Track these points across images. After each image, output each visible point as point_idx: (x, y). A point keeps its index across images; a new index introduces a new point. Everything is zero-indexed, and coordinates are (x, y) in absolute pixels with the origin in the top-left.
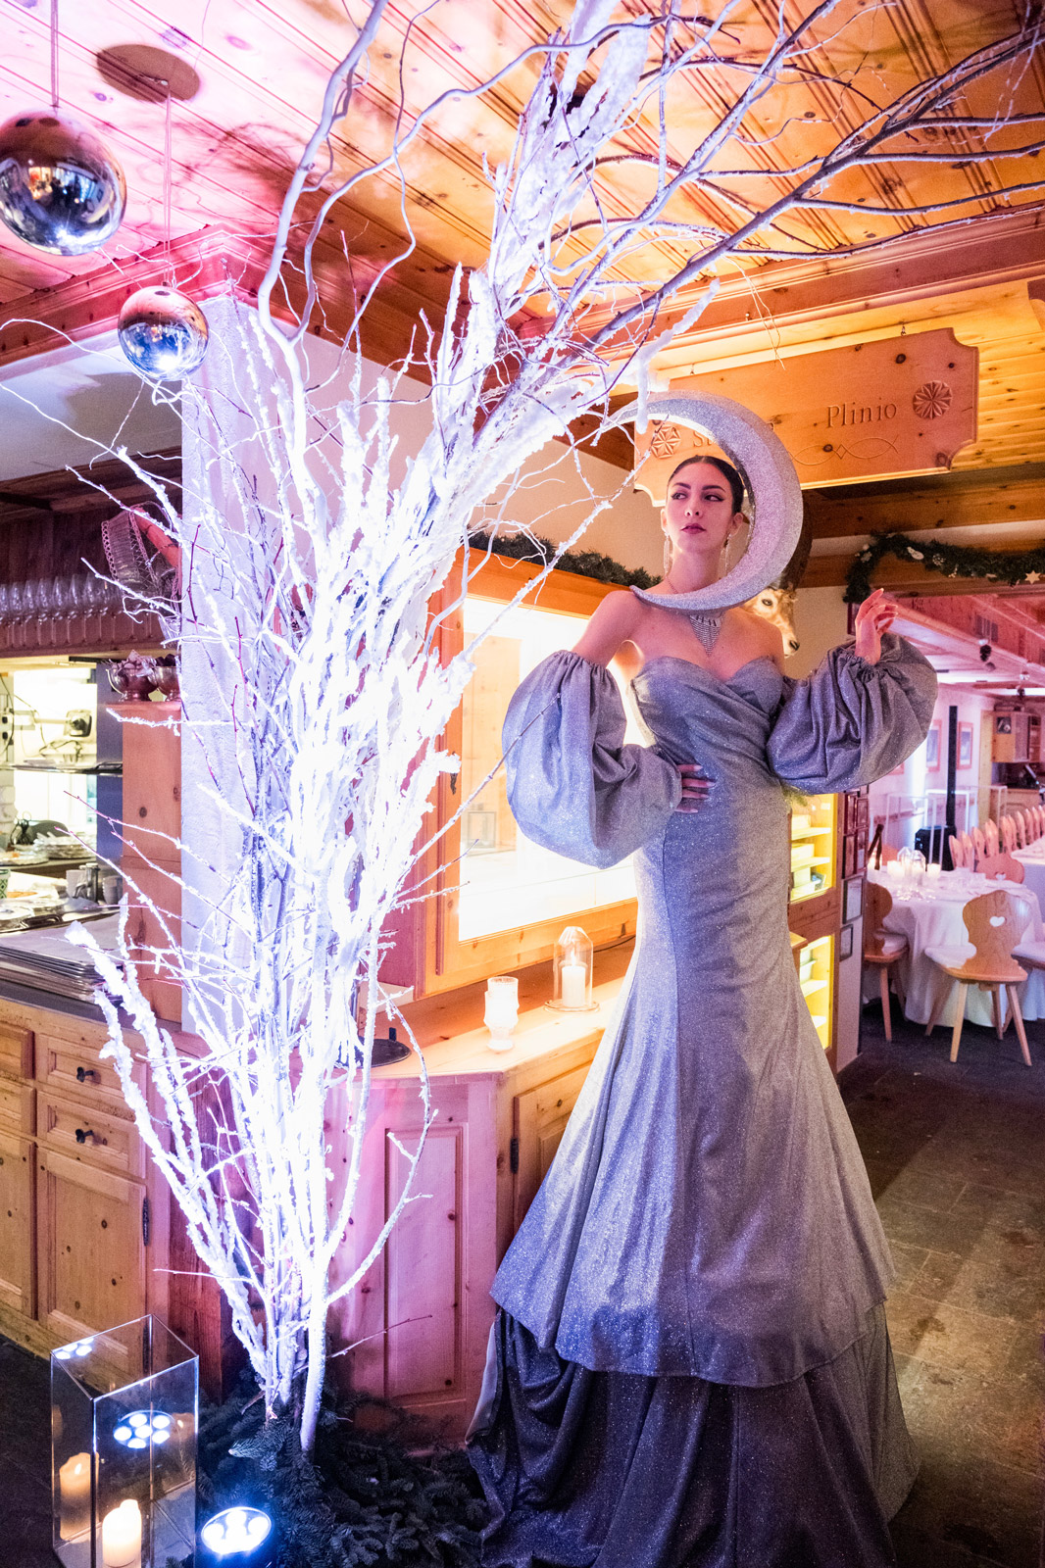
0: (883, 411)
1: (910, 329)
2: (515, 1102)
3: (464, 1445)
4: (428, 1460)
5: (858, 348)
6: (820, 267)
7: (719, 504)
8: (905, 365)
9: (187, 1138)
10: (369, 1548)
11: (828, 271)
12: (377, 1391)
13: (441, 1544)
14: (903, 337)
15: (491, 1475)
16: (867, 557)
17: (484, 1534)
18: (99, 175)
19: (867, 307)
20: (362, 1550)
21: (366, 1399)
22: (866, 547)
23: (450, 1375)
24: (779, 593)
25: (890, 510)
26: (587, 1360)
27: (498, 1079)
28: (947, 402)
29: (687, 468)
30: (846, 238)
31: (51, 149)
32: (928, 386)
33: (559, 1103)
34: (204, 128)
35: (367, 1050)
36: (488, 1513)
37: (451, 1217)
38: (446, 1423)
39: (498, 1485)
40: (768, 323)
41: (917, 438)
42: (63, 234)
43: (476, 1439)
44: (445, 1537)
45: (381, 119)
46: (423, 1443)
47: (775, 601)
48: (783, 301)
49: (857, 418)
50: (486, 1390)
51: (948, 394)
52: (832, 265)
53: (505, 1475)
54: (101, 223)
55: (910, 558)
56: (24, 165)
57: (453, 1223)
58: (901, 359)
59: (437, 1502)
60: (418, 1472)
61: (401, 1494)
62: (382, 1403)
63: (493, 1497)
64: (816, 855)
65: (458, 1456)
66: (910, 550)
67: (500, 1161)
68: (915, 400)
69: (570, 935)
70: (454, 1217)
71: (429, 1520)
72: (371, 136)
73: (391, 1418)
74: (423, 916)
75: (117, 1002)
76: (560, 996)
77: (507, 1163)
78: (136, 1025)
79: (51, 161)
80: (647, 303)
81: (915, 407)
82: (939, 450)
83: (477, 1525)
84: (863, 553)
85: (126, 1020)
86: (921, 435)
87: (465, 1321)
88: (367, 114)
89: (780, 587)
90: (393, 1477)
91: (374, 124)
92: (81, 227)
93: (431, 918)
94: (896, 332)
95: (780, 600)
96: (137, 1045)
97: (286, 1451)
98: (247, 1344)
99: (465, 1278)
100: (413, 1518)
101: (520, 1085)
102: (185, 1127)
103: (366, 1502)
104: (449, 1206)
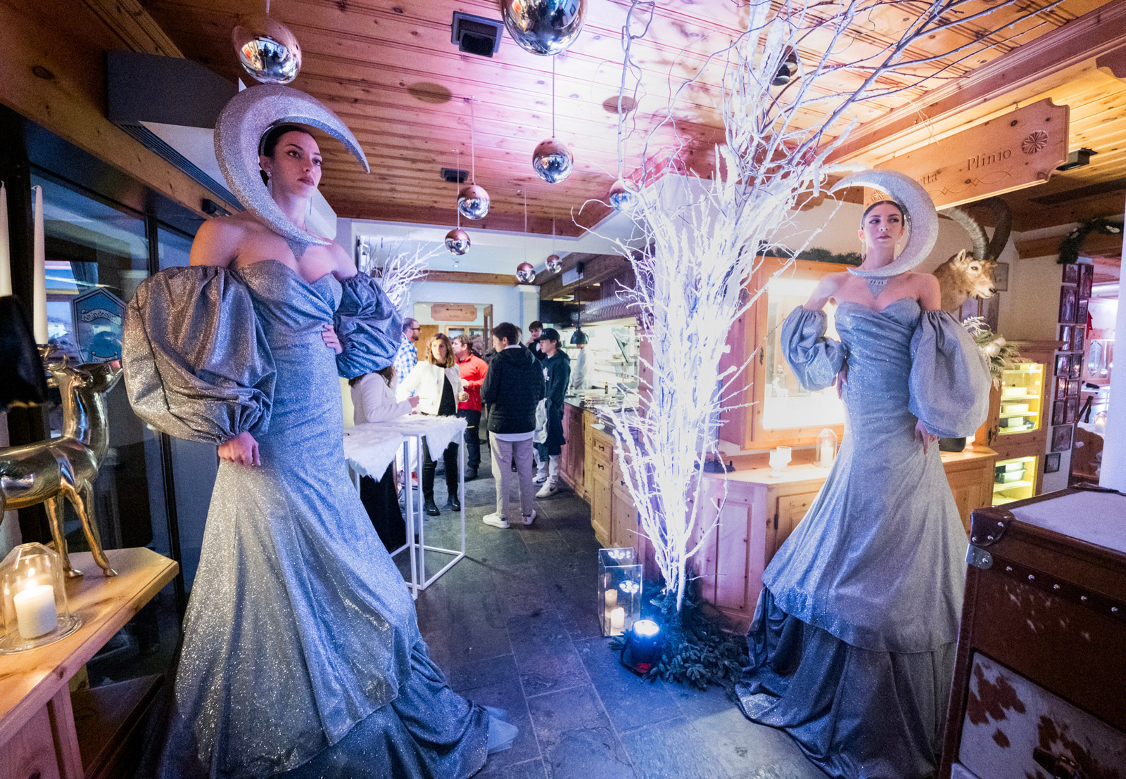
0: (1002, 155)
1: (1021, 105)
2: (778, 499)
3: (746, 635)
4: (728, 635)
5: (987, 123)
6: (956, 87)
7: (896, 223)
8: (1017, 126)
9: (643, 486)
10: (695, 654)
11: (960, 88)
12: (712, 601)
13: (724, 665)
14: (1017, 110)
15: (755, 650)
16: (1075, 236)
17: (744, 669)
18: (562, 155)
19: (985, 100)
20: (691, 653)
21: (707, 602)
22: (1075, 230)
23: (742, 604)
24: (983, 262)
25: (1096, 205)
26: (783, 606)
27: (769, 488)
28: (1045, 142)
29: (877, 207)
30: (966, 67)
31: (548, 151)
32: (1032, 135)
33: (804, 505)
34: (645, 116)
35: (702, 463)
36: (748, 663)
37: (745, 541)
38: (740, 623)
39: (757, 656)
40: (927, 123)
41: (1025, 166)
42: (556, 176)
43: (751, 634)
44: (726, 663)
45: (704, 91)
46: (728, 627)
47: (980, 267)
48: (935, 109)
49: (986, 161)
50: (756, 616)
51: (1046, 137)
52: (961, 84)
53: (761, 653)
54: (566, 168)
55: (1109, 233)
56: (540, 158)
57: (745, 543)
58: (1014, 123)
59: (727, 650)
60: (724, 638)
61: (714, 642)
62: (714, 606)
63: (752, 657)
64: (1029, 410)
65: (743, 637)
66: (1108, 227)
67: (768, 522)
68: (1023, 144)
69: (825, 433)
70: (747, 541)
71: (723, 654)
72: (704, 99)
73: (716, 613)
74: (745, 414)
75: (620, 434)
76: (819, 460)
77: (772, 525)
78: (627, 443)
79: (548, 155)
80: (814, 137)
81: (1023, 148)
82: (1039, 170)
83: (743, 665)
84: (1072, 234)
85: (623, 440)
86: (1027, 164)
87: (750, 585)
88: (698, 92)
89: (984, 259)
90: (712, 634)
91: (702, 94)
92: (560, 172)
93: (749, 417)
94: (1013, 108)
95: (983, 266)
96: (626, 449)
97: (671, 609)
98: (660, 566)
99: (750, 568)
100: (716, 651)
101: (781, 492)
102: (643, 483)
103: (700, 639)
104: (744, 536)
